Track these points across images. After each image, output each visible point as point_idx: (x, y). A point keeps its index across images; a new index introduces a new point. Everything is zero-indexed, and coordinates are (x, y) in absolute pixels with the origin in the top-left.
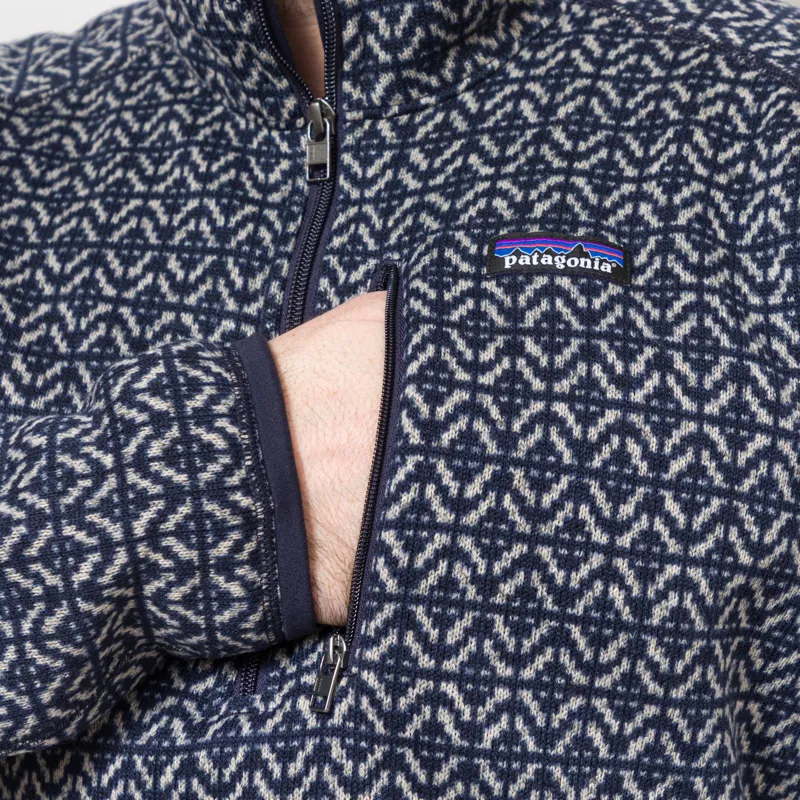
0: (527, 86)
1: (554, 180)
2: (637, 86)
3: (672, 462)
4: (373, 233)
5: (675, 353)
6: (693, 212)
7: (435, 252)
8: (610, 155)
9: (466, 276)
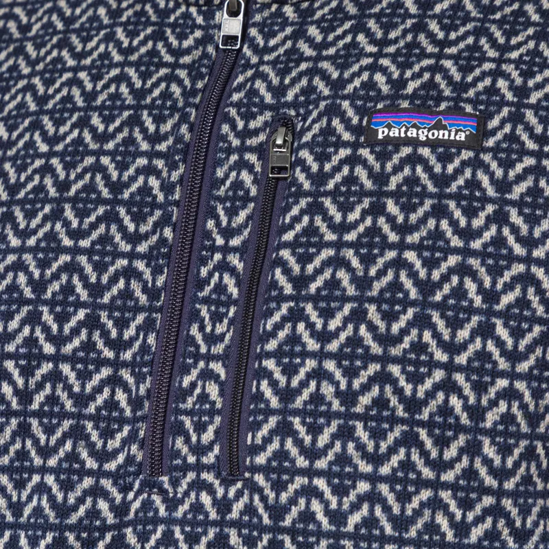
4: (270, 88)
5: (512, 209)
6: (543, 93)
7: (325, 120)
8: (476, 41)
9: (346, 144)
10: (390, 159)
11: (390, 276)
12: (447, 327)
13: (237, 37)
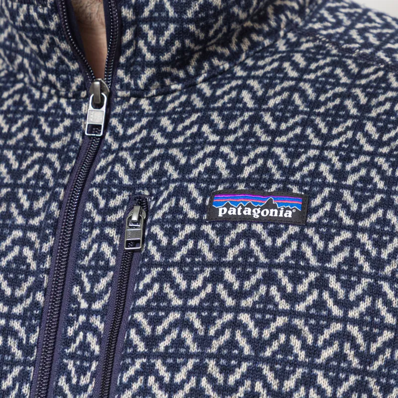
0: (248, 82)
1: (260, 150)
2: (328, 87)
3: (323, 351)
4: (127, 171)
5: (331, 276)
6: (358, 176)
7: (174, 200)
8: (303, 131)
9: (191, 221)
10: (228, 234)
11: (227, 335)
12: (275, 378)
13: (101, 126)
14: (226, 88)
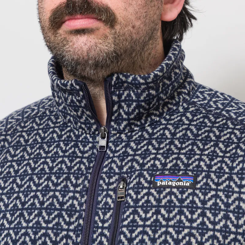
0: (168, 126)
1: (174, 156)
2: (202, 128)
3: (205, 244)
4: (117, 166)
5: (207, 211)
6: (217, 167)
7: (138, 179)
8: (192, 147)
9: (146, 188)
10: (162, 193)
11: (163, 237)
13: (105, 146)
14: (158, 129)
